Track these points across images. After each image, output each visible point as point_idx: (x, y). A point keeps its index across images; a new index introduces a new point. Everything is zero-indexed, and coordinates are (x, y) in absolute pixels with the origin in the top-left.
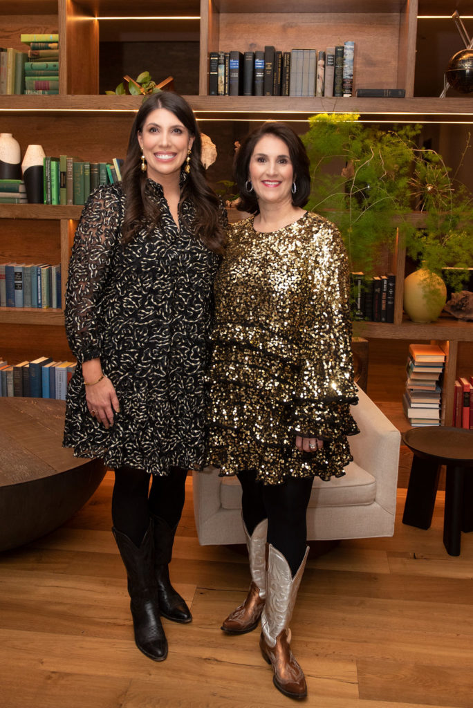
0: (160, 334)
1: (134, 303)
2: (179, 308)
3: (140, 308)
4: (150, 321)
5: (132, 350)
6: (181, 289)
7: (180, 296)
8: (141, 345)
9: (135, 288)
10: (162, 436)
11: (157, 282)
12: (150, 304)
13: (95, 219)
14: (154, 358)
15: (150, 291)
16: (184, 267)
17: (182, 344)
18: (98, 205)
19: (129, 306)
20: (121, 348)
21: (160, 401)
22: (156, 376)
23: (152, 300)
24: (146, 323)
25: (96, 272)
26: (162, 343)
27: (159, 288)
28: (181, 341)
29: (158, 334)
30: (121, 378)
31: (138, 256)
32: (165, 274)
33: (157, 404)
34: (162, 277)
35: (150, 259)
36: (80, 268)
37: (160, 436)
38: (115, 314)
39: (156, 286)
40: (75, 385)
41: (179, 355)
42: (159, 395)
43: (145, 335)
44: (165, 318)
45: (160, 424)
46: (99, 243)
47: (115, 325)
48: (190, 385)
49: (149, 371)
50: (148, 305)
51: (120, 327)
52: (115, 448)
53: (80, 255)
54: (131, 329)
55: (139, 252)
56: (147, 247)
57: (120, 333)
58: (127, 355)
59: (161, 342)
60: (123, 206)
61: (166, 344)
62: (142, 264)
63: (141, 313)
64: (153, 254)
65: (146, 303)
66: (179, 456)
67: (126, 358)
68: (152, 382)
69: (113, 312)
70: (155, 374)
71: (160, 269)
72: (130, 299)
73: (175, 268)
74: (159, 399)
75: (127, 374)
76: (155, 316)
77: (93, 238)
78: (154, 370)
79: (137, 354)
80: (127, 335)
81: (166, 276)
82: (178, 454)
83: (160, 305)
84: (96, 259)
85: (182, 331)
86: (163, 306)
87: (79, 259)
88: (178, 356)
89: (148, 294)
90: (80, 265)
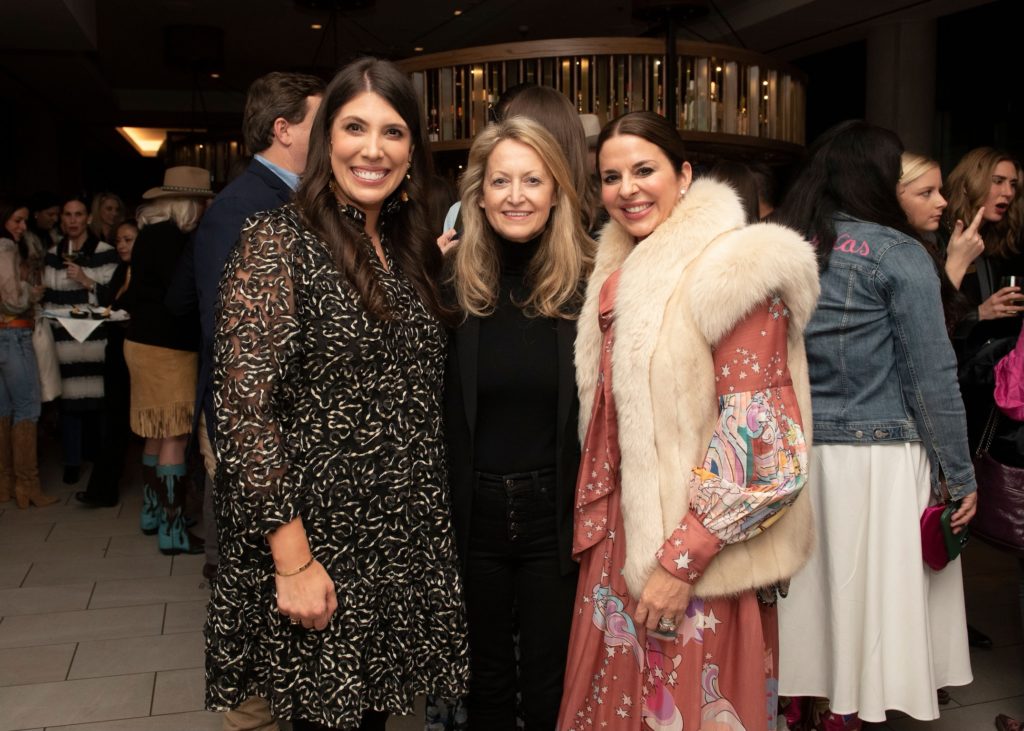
0: (394, 467)
1: (348, 419)
2: (417, 421)
3: (359, 427)
4: (377, 448)
5: (349, 504)
6: (415, 387)
7: (416, 399)
8: (364, 491)
9: (349, 391)
10: (407, 646)
11: (383, 378)
12: (375, 417)
13: (270, 271)
14: (389, 512)
15: (375, 393)
16: (414, 349)
17: (428, 481)
18: (270, 245)
19: (340, 426)
20: (330, 504)
21: (401, 584)
22: (394, 542)
23: (378, 410)
24: (370, 452)
25: (287, 367)
26: (399, 484)
27: (388, 388)
28: (424, 476)
29: (391, 468)
30: (336, 556)
31: (353, 335)
32: (393, 363)
33: (397, 590)
34: (390, 368)
35: (372, 340)
36: (251, 361)
37: (403, 645)
38: (313, 444)
39: (382, 386)
40: (228, 587)
41: (424, 500)
42: (401, 575)
43: (371, 472)
44: (400, 439)
45: (403, 626)
46: (286, 313)
47: (316, 462)
48: (445, 550)
49: (380, 535)
50: (371, 420)
51: (326, 464)
52: (346, 691)
53: (247, 338)
54: (345, 466)
55: (352, 326)
56: (364, 319)
57: (326, 476)
58: (342, 513)
59: (396, 481)
60: (309, 248)
61: (406, 483)
62: (361, 349)
63: (361, 435)
64: (375, 330)
65: (368, 417)
66: (435, 679)
67: (340, 519)
68: (387, 553)
69: (310, 440)
70: (392, 538)
71: (386, 356)
72: (341, 414)
73: (404, 352)
74: (400, 581)
75: (345, 548)
76: (384, 437)
77: (274, 305)
78: (388, 532)
79: (358, 510)
80: (339, 477)
81: (394, 367)
82: (433, 675)
83: (390, 417)
84: (283, 342)
85: (426, 458)
86: (394, 420)
87: (249, 346)
88: (422, 503)
89: (371, 400)
90: (250, 356)
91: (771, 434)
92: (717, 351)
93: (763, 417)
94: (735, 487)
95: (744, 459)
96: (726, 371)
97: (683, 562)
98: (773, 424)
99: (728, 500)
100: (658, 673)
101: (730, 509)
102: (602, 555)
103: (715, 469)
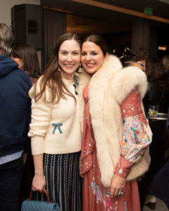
91: (139, 128)
92: (122, 106)
93: (137, 123)
94: (133, 145)
95: (134, 137)
96: (124, 111)
97: (121, 171)
98: (140, 125)
99: (131, 149)
100: (111, 208)
101: (132, 152)
102: (92, 173)
103: (126, 141)
